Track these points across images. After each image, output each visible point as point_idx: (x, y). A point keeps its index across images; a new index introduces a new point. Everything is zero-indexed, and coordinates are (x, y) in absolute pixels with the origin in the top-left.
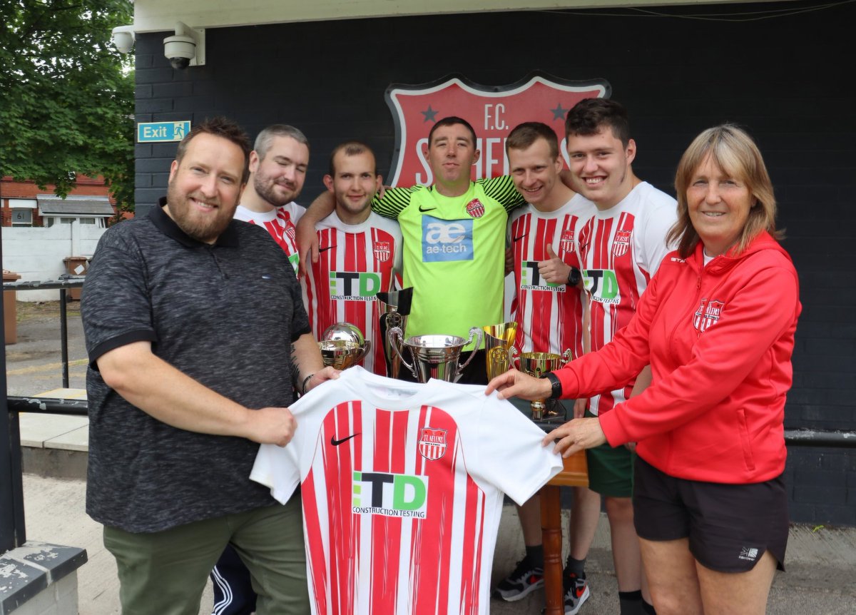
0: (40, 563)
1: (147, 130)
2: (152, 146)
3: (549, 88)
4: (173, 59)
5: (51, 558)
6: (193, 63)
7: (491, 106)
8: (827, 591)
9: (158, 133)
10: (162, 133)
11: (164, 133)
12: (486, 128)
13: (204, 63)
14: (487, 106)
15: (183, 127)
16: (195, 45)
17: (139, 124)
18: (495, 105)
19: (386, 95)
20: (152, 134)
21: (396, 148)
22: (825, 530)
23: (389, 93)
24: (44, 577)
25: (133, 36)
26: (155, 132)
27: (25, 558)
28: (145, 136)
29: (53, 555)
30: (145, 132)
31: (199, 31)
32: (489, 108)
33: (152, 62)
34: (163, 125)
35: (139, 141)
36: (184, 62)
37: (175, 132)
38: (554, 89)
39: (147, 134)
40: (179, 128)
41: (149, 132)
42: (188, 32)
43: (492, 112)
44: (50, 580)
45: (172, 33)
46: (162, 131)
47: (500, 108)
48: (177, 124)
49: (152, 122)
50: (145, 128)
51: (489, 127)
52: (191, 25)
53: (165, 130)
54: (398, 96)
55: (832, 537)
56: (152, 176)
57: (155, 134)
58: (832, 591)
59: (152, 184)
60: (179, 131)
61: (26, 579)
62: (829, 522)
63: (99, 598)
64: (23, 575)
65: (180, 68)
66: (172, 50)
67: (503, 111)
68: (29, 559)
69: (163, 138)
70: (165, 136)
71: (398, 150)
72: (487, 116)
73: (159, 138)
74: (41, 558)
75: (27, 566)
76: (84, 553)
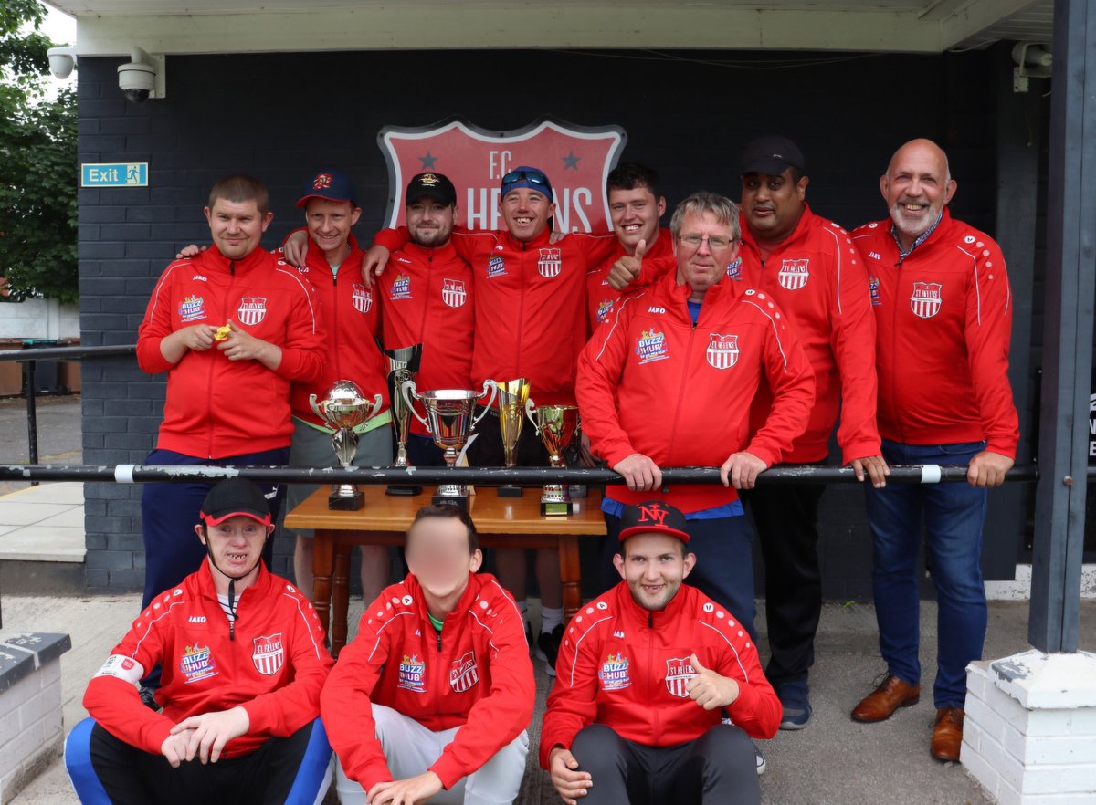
0: (24, 646)
1: (93, 172)
2: (100, 192)
3: (561, 135)
4: (129, 91)
5: (34, 642)
6: (152, 95)
7: (496, 152)
8: (850, 654)
9: (107, 176)
10: (113, 178)
11: (115, 176)
12: (491, 177)
13: (164, 96)
14: (492, 153)
15: (138, 170)
16: (154, 74)
17: (83, 165)
18: (501, 152)
19: (378, 139)
20: (100, 177)
21: (390, 197)
22: (856, 605)
23: (382, 136)
24: (31, 658)
25: (75, 60)
26: (104, 175)
27: (7, 642)
28: (91, 180)
29: (36, 639)
30: (91, 175)
31: (157, 58)
32: (494, 155)
33: (100, 92)
34: (113, 168)
35: (83, 185)
36: (142, 94)
37: (129, 175)
38: (567, 136)
39: (94, 177)
40: (134, 171)
41: (96, 175)
42: (146, 59)
43: (497, 159)
44: (37, 664)
45: (127, 60)
46: (113, 175)
47: (507, 155)
48: (130, 166)
49: (100, 163)
50: (91, 170)
51: (495, 176)
52: (148, 50)
53: (115, 172)
54: (392, 140)
55: (863, 610)
56: (100, 227)
57: (104, 177)
58: (854, 652)
59: (100, 236)
60: (133, 174)
61: (13, 659)
62: (860, 597)
63: (70, 704)
64: (9, 657)
65: (136, 100)
66: (128, 79)
67: (510, 159)
68: (11, 643)
69: (113, 182)
70: (116, 180)
71: (393, 201)
72: (492, 165)
73: (108, 182)
74: (25, 642)
75: (11, 649)
76: (68, 638)
